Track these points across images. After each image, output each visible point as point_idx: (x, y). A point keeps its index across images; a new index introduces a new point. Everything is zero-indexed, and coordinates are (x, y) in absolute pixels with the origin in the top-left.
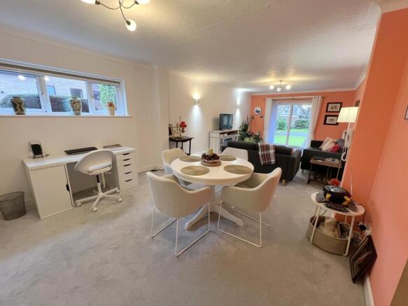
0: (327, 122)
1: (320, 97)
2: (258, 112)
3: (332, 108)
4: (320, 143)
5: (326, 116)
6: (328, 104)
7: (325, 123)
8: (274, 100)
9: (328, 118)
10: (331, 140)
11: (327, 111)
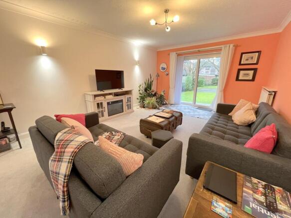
0: (240, 78)
1: (232, 46)
2: (164, 69)
3: (247, 60)
4: (230, 108)
5: (239, 70)
6: (242, 54)
7: (237, 79)
8: (178, 55)
9: (242, 73)
10: (248, 105)
11: (240, 64)
